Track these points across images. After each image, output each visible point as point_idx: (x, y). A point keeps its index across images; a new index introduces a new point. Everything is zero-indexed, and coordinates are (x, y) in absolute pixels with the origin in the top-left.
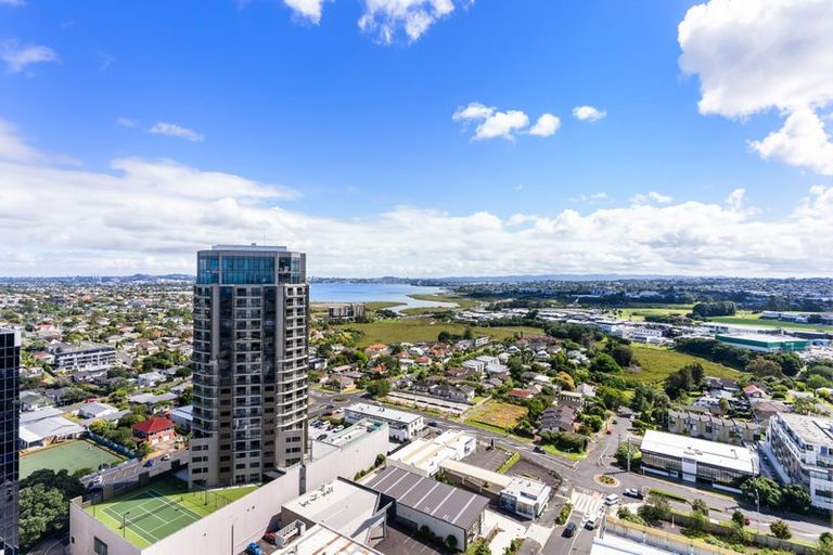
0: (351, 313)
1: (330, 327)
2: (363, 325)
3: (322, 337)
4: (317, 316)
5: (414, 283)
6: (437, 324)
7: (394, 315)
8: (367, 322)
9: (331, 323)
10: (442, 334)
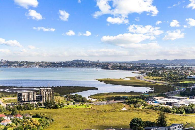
0: (40, 98)
1: (18, 111)
2: (52, 110)
3: (10, 123)
4: (6, 101)
5: (105, 66)
6: (129, 110)
7: (83, 101)
8: (56, 107)
9: (19, 108)
10: (133, 120)
